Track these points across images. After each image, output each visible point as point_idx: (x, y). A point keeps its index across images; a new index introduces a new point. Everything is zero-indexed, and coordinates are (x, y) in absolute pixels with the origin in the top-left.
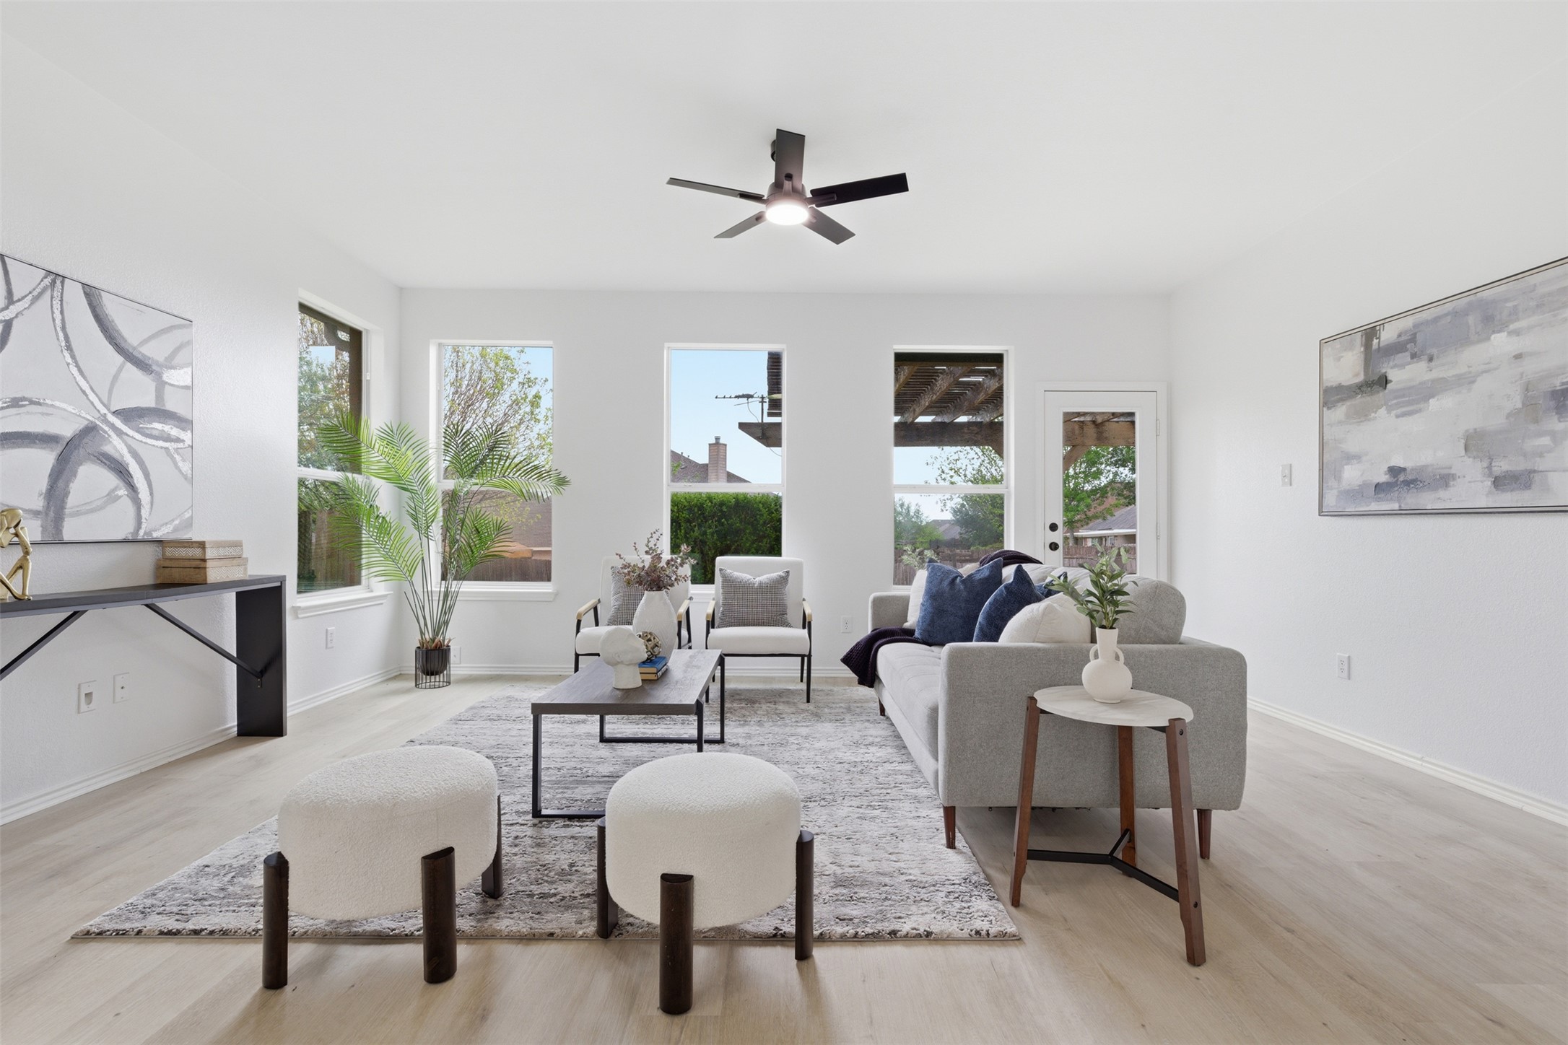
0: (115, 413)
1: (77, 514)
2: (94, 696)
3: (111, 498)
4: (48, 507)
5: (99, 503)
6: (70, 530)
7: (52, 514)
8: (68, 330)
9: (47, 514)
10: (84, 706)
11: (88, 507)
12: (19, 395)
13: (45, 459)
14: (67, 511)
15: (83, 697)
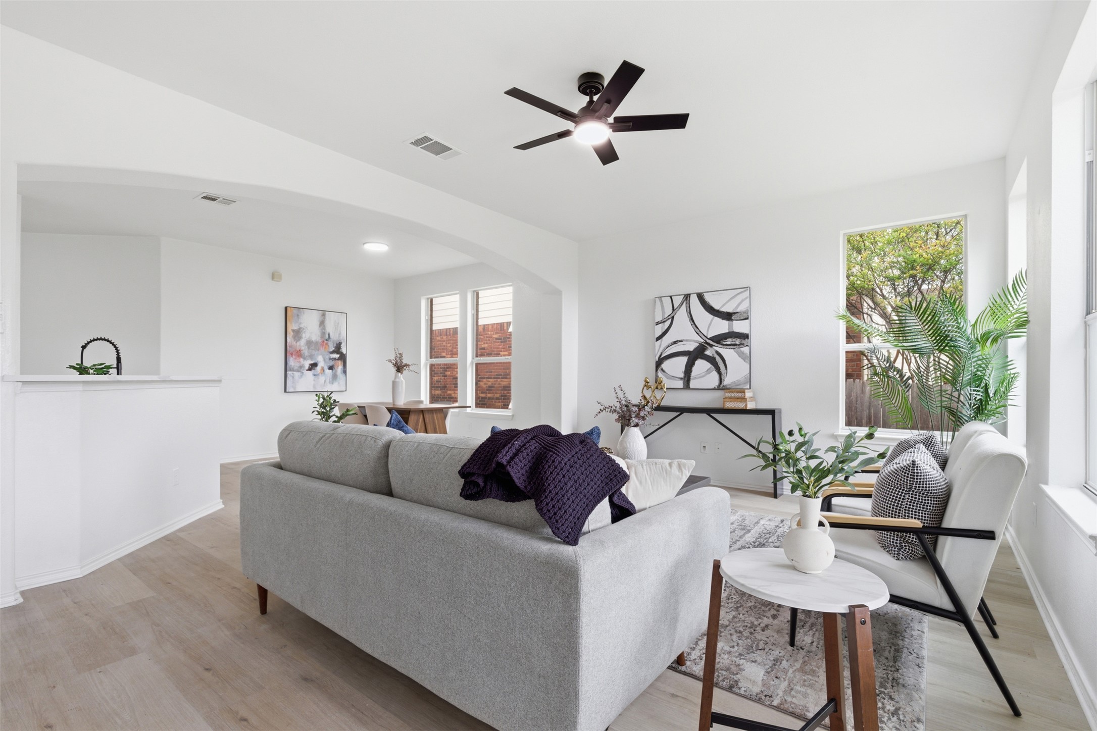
0: (709, 339)
1: (695, 378)
2: (706, 447)
3: (709, 371)
4: (685, 377)
5: (703, 374)
6: (693, 384)
7: (686, 379)
8: (692, 313)
9: (685, 379)
10: (702, 451)
11: (699, 376)
12: (676, 340)
13: (684, 360)
14: (691, 378)
15: (702, 447)
